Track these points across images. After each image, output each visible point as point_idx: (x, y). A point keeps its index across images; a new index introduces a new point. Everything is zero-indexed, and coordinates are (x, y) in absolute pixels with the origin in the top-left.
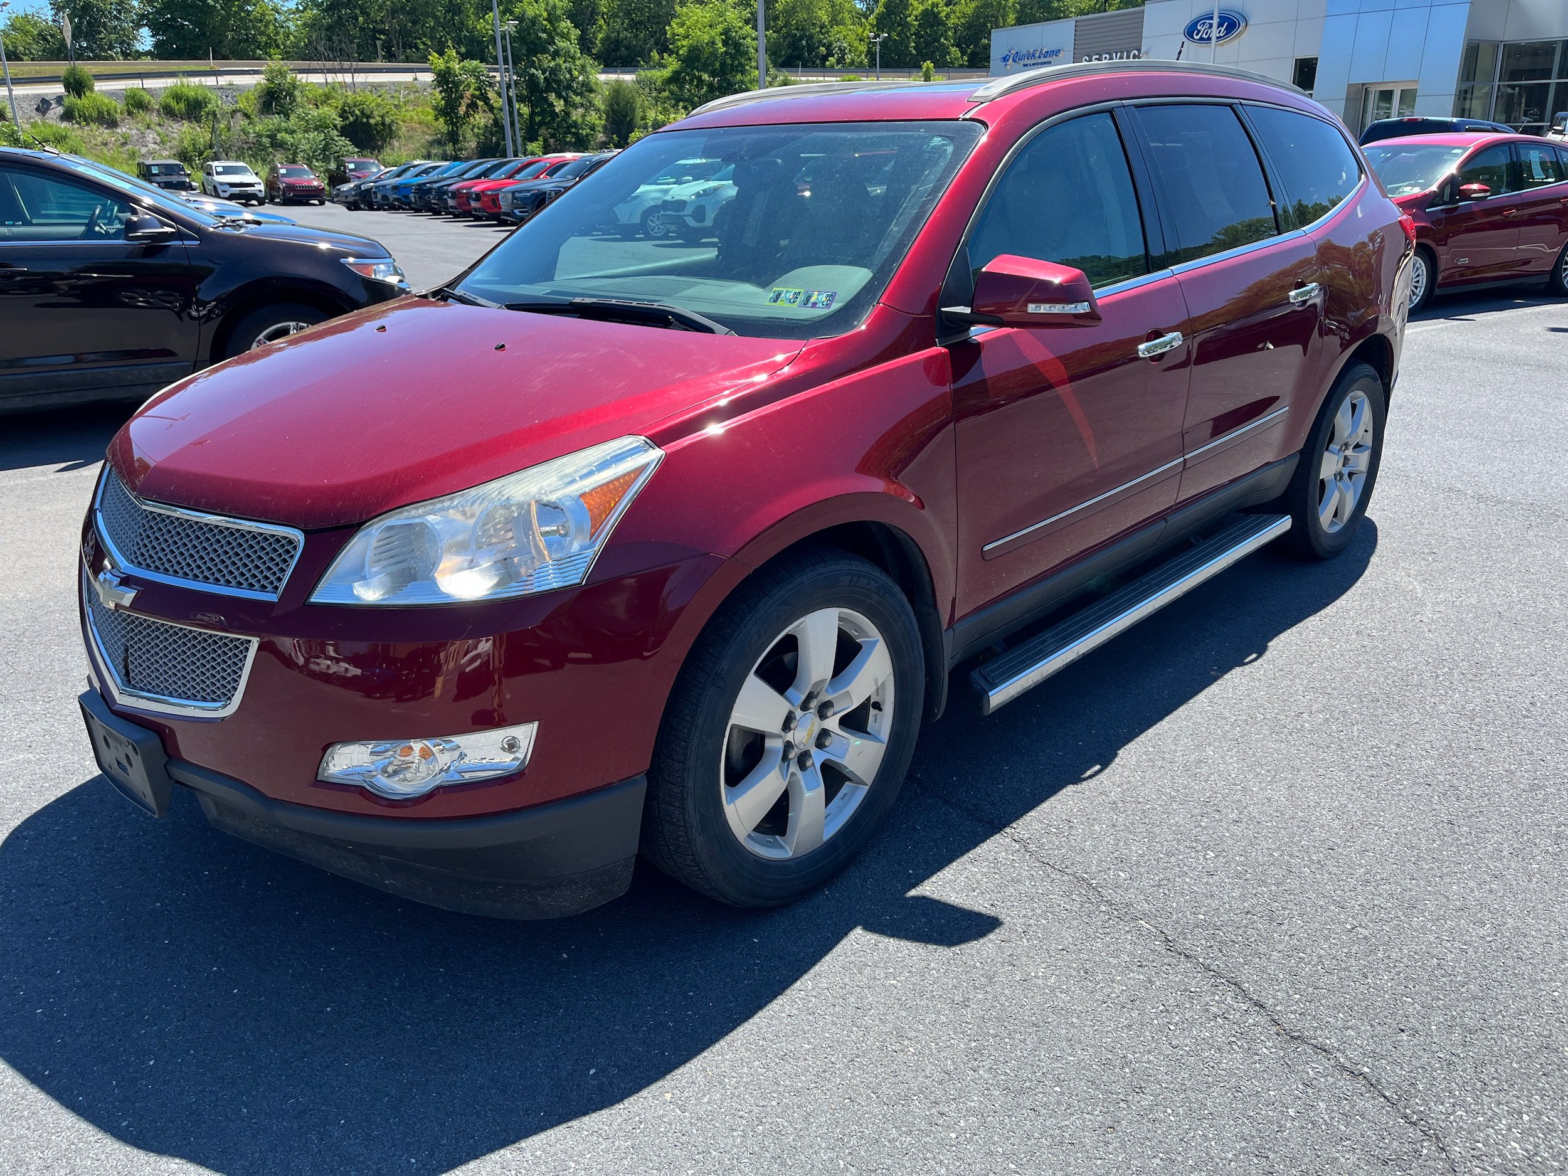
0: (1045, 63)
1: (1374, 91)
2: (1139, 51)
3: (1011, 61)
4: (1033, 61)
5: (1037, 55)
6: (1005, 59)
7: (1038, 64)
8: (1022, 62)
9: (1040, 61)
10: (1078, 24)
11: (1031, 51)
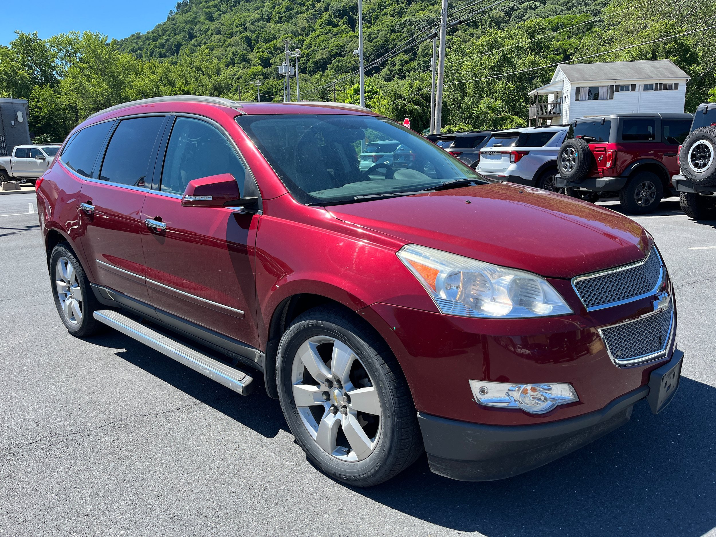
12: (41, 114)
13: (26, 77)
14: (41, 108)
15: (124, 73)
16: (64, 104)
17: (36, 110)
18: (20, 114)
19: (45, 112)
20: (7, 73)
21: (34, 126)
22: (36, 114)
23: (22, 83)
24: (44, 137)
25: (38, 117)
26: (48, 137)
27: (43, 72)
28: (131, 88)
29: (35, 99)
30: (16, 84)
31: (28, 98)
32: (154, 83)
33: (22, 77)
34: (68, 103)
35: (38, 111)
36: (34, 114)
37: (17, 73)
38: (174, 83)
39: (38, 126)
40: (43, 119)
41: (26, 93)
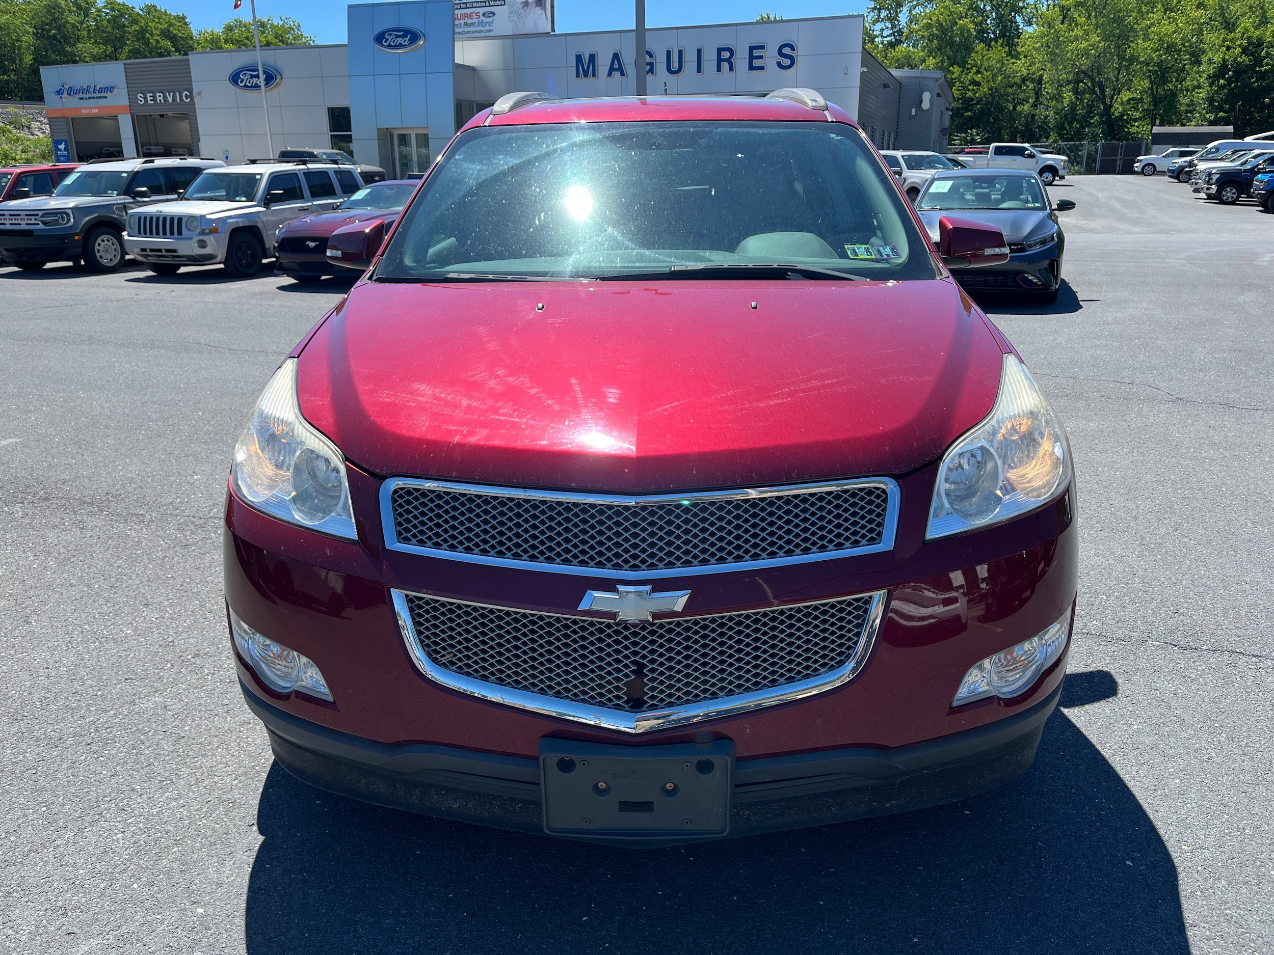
0: (100, 97)
1: (396, 133)
2: (191, 91)
3: (65, 94)
4: (88, 96)
5: (92, 90)
6: (58, 93)
7: (94, 98)
8: (77, 96)
9: (95, 95)
10: (126, 66)
11: (85, 87)
12: (977, 95)
13: (969, 31)
14: (979, 84)
15: (1140, 11)
16: (1019, 74)
17: (970, 87)
18: (926, 96)
19: (985, 89)
20: (941, 25)
21: (962, 115)
22: (970, 94)
23: (962, 42)
24: (971, 134)
25: (971, 99)
26: (978, 134)
27: (999, 19)
28: (1146, 38)
29: (974, 68)
30: (952, 44)
31: (964, 67)
32: (1196, 26)
33: (963, 29)
34: (1025, 72)
35: (973, 90)
36: (966, 94)
37: (956, 23)
38: (1233, 24)
39: (968, 115)
40: (977, 103)
41: (963, 57)
